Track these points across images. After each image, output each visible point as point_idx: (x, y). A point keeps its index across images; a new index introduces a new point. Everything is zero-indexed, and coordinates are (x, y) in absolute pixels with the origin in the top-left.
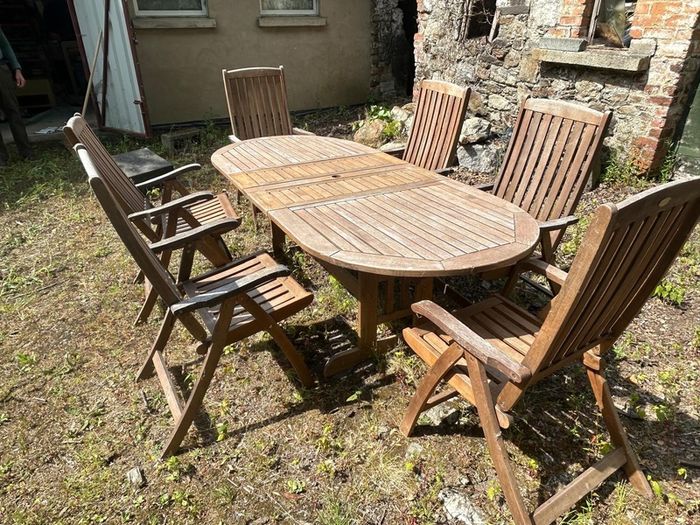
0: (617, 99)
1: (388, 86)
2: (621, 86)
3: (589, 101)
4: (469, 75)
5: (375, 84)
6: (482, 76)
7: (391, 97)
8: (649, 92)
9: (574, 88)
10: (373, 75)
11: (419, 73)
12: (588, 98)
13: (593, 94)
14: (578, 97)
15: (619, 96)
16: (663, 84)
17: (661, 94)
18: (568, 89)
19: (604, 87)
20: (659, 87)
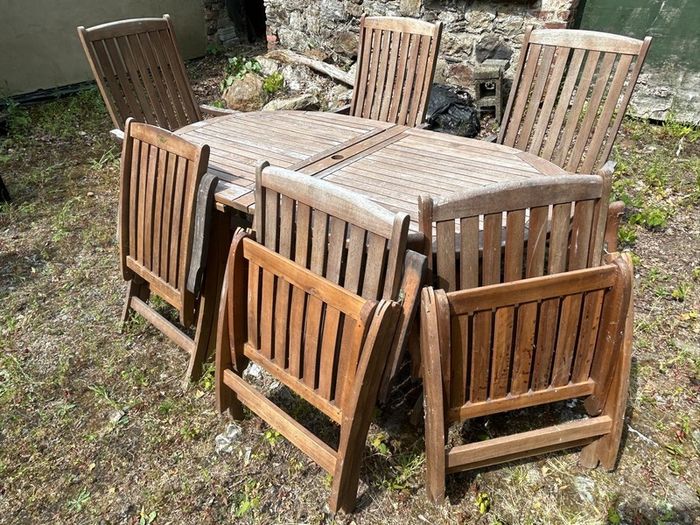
0: (511, 28)
1: (227, 33)
2: (515, 14)
3: (482, 32)
4: (337, 13)
5: (212, 32)
6: (355, 13)
7: (233, 46)
8: (544, 19)
9: (464, 19)
10: (208, 21)
11: (272, 14)
12: (481, 29)
13: (485, 24)
14: (469, 29)
15: (514, 25)
16: (557, 10)
17: (556, 20)
18: (457, 21)
19: (497, 15)
20: (553, 12)
